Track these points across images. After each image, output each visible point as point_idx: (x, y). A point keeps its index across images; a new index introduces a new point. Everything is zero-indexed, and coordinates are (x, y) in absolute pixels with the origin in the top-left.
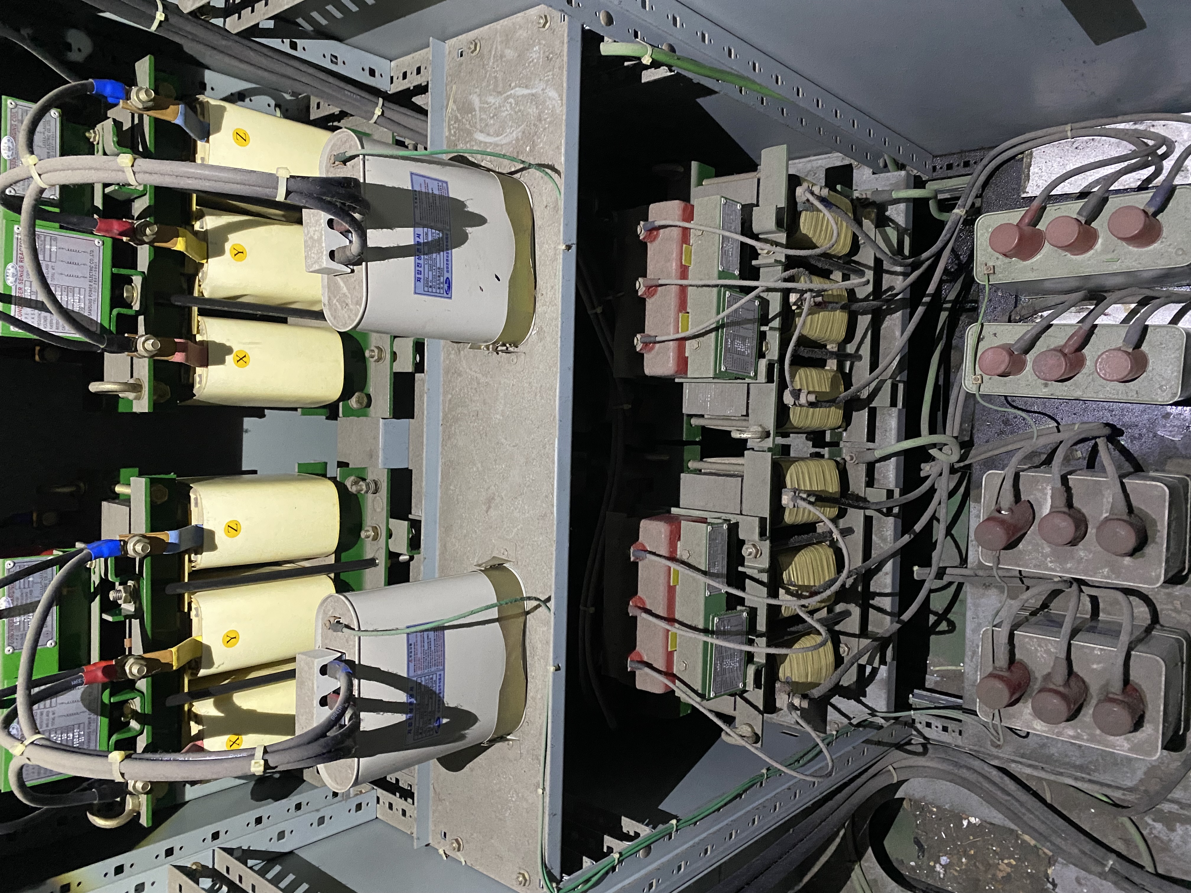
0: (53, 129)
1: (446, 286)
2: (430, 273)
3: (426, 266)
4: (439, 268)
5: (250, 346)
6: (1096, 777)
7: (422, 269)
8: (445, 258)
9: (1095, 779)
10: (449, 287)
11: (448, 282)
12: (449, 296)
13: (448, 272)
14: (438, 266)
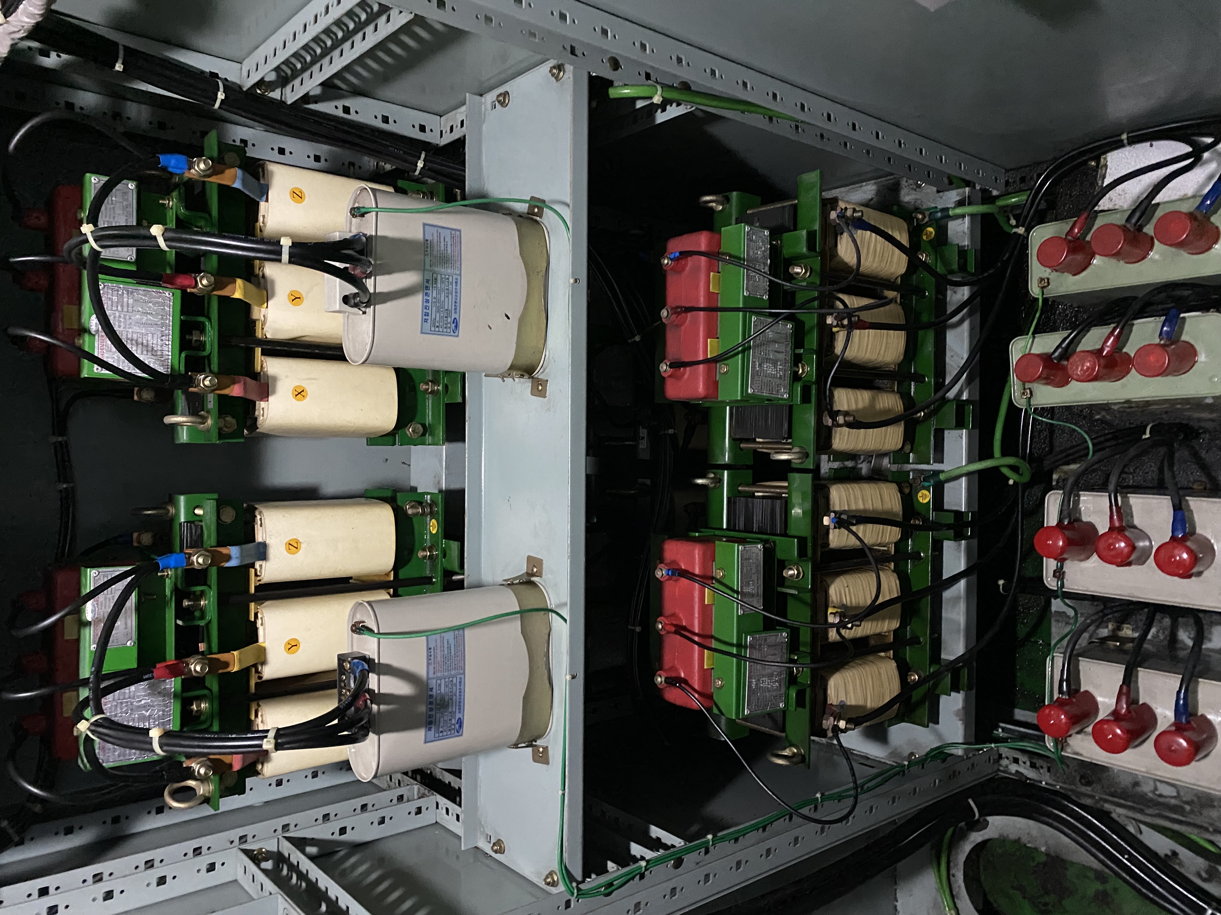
0: (130, 199)
1: (453, 325)
2: (438, 315)
3: (434, 309)
4: (447, 310)
5: (308, 381)
6: (1191, 819)
7: (429, 311)
8: (454, 300)
9: (1192, 821)
10: (456, 326)
11: (456, 323)
12: (456, 334)
13: (456, 313)
14: (446, 307)
